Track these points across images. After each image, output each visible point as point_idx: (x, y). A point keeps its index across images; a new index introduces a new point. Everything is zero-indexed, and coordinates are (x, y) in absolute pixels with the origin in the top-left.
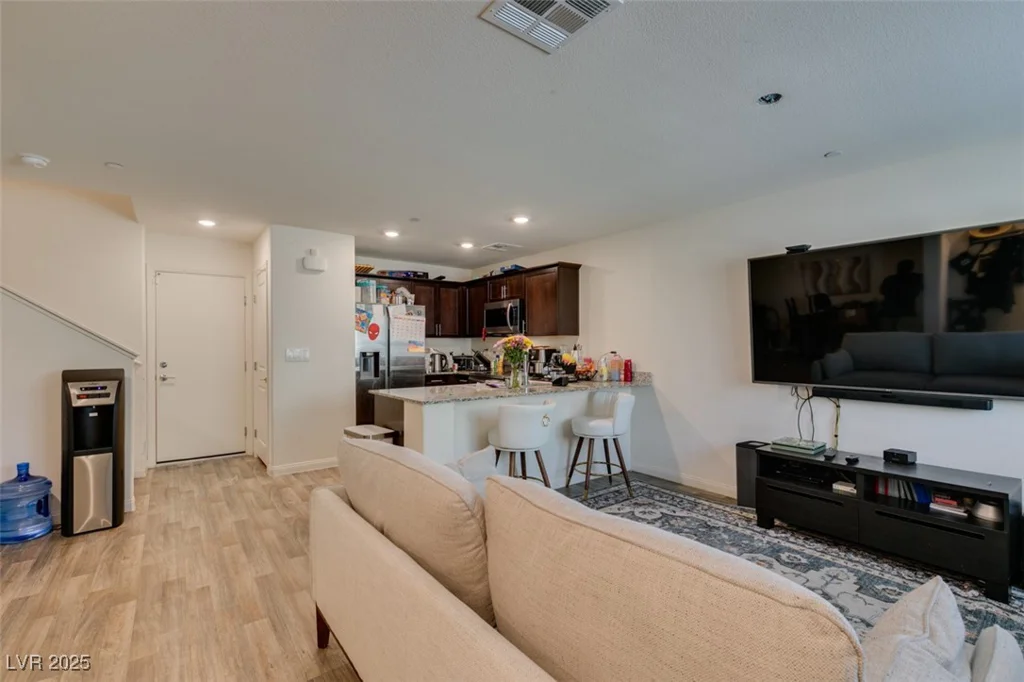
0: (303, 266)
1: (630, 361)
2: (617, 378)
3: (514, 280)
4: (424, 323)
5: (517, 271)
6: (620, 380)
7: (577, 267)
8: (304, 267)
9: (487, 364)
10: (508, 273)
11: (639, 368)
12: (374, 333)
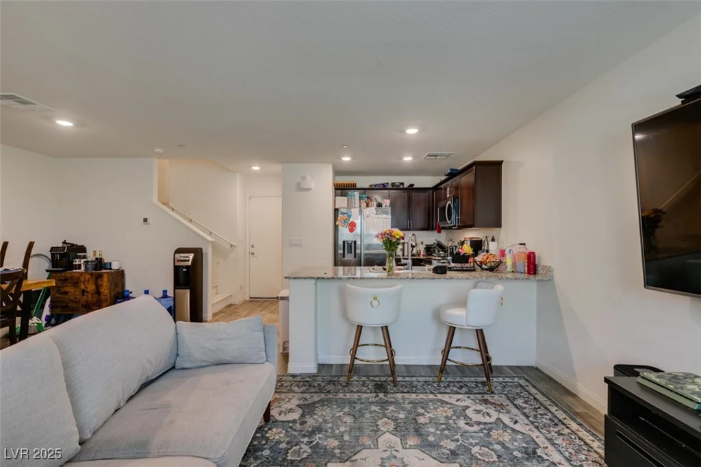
1: (531, 253)
2: (520, 270)
4: (390, 221)
5: (453, 173)
6: (524, 273)
7: (500, 163)
8: (300, 187)
12: (352, 228)
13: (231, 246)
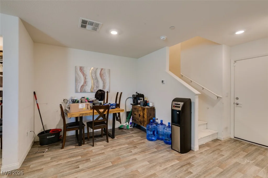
13: (218, 97)
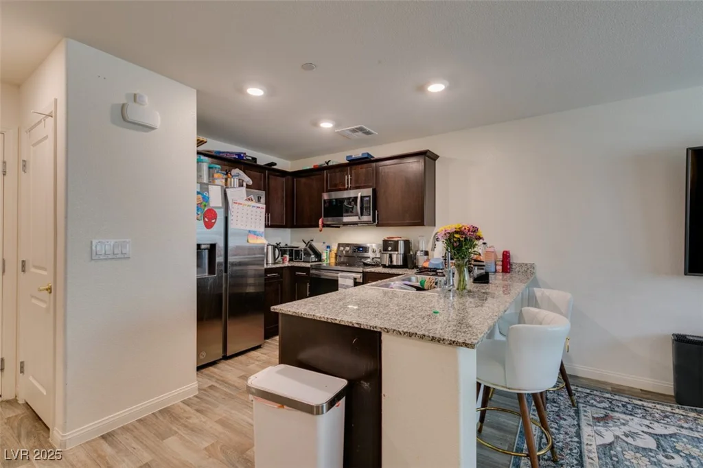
0: (122, 116)
1: (507, 252)
2: (493, 270)
3: (362, 170)
4: (264, 210)
5: (367, 160)
8: (124, 119)
9: (318, 255)
10: (354, 163)
11: (517, 258)
12: (210, 219)
